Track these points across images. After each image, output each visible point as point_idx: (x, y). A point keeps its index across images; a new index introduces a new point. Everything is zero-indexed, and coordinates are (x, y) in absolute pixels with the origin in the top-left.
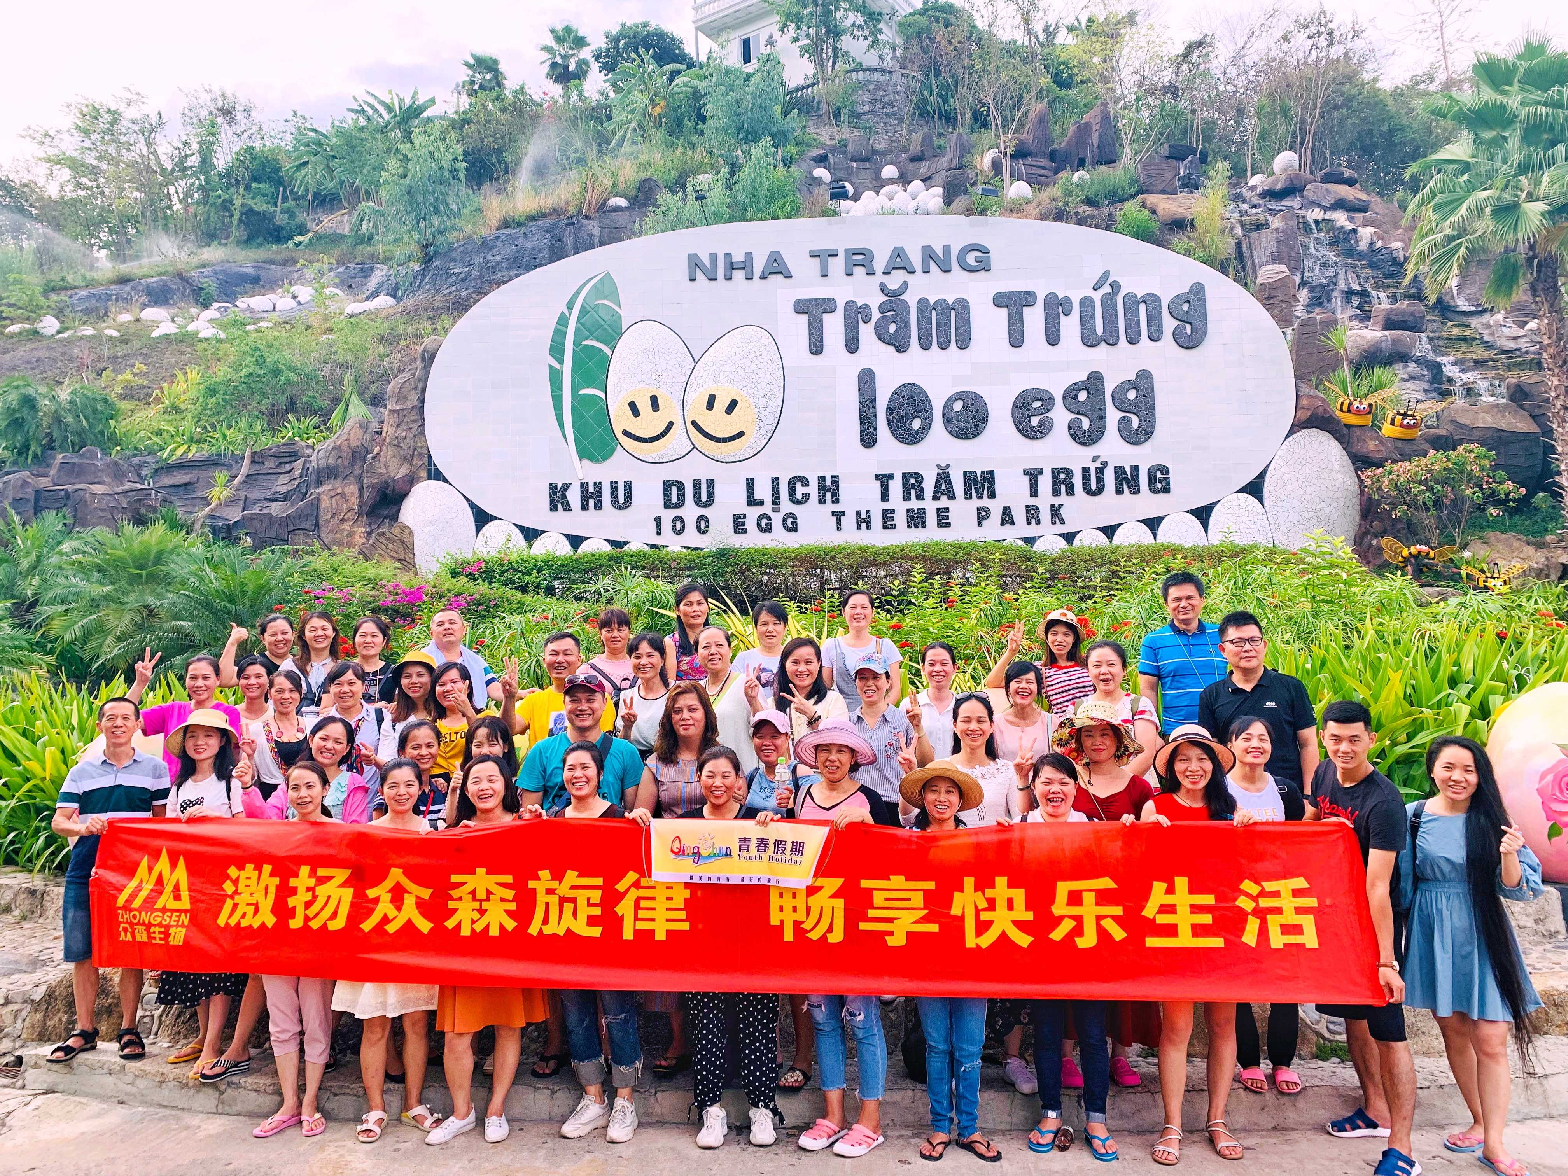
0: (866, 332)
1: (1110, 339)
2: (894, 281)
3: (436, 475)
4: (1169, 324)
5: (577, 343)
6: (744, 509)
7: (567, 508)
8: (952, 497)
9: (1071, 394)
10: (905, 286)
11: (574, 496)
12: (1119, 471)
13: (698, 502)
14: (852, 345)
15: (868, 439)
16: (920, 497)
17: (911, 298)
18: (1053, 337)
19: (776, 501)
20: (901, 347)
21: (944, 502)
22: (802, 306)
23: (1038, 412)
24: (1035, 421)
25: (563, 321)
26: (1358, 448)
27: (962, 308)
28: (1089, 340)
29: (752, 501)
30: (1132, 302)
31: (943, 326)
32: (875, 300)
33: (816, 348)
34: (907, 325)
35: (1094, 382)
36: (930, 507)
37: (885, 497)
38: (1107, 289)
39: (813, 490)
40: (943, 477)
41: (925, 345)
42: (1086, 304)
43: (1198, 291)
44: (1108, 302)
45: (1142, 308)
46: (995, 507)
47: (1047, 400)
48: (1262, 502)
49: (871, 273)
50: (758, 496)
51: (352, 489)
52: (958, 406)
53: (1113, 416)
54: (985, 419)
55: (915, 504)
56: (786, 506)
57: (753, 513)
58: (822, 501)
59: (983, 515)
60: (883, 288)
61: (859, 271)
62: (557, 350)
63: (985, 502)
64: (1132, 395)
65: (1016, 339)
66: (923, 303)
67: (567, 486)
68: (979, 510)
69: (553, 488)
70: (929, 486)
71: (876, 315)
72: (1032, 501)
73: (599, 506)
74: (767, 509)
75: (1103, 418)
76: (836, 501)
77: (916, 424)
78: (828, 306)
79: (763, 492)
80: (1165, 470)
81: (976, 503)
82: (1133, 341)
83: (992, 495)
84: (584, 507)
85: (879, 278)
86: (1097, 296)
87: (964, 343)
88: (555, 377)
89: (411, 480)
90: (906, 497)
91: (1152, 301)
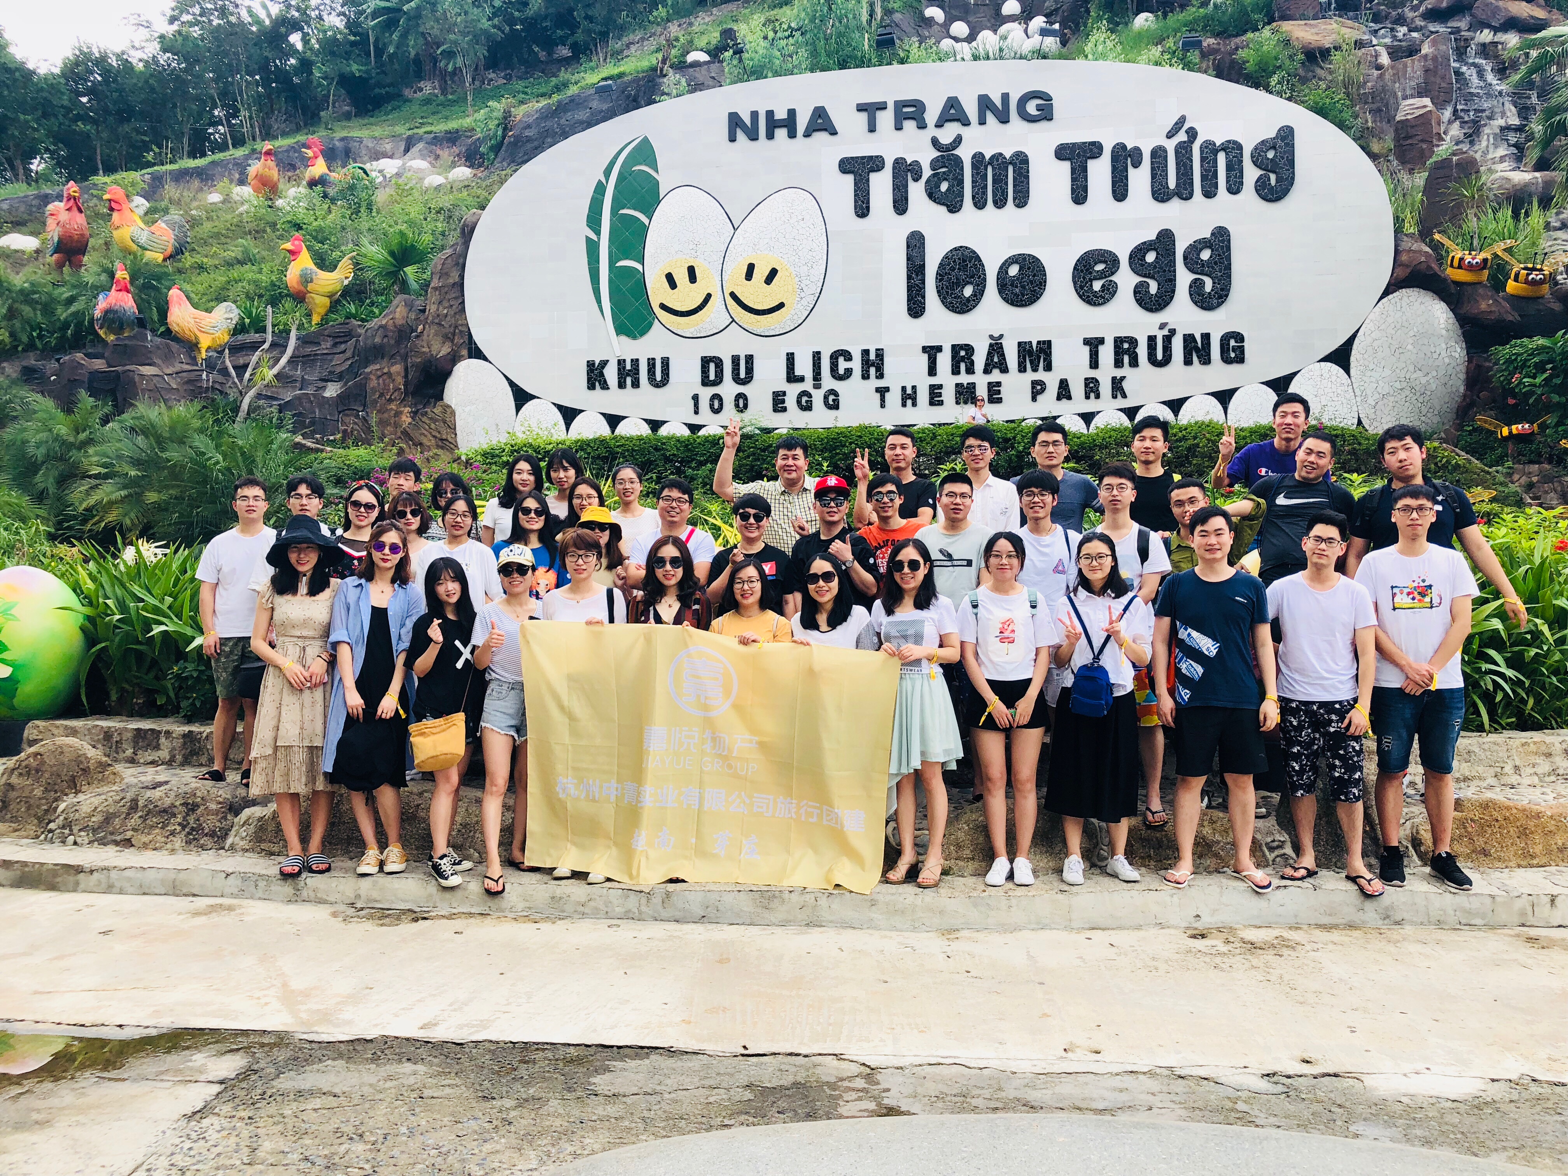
0: (916, 191)
1: (1184, 192)
2: (946, 135)
3: (477, 353)
4: (1251, 174)
5: (614, 211)
6: (783, 386)
7: (605, 386)
8: (1005, 370)
9: (1137, 255)
10: (958, 140)
11: (611, 374)
12: (1189, 339)
13: (737, 379)
14: (901, 205)
15: (916, 308)
16: (970, 371)
17: (965, 153)
18: (1120, 191)
19: (817, 376)
20: (954, 207)
21: (996, 376)
22: (847, 166)
23: (1101, 275)
24: (1097, 286)
25: (600, 189)
26: (1467, 309)
27: (1021, 161)
28: (1161, 194)
29: (792, 377)
30: (1210, 150)
31: (1000, 181)
32: (925, 156)
33: (862, 209)
34: (961, 182)
35: (1165, 239)
36: (981, 381)
37: (932, 371)
38: (1182, 137)
39: (856, 365)
40: (996, 348)
41: (979, 204)
42: (1158, 154)
43: (1286, 135)
44: (1183, 151)
45: (1221, 158)
46: (1052, 381)
47: (1111, 261)
48: (1347, 371)
49: (922, 126)
50: (798, 372)
51: (397, 368)
52: (1014, 270)
53: (1184, 278)
54: (1042, 284)
55: (964, 379)
56: (828, 382)
57: (793, 391)
58: (865, 376)
59: (1038, 389)
60: (935, 142)
61: (910, 126)
62: (594, 221)
63: (1041, 375)
64: (1206, 255)
65: (1079, 195)
66: (978, 160)
67: (604, 363)
68: (1034, 383)
69: (590, 365)
70: (980, 359)
71: (927, 173)
72: (1092, 373)
73: (636, 384)
74: (808, 385)
75: (1172, 281)
76: (880, 376)
77: (968, 291)
78: (875, 163)
79: (804, 367)
80: (1239, 337)
81: (1030, 376)
82: (1210, 193)
83: (1048, 368)
84: (622, 385)
85: (931, 131)
86: (1170, 146)
87: (1022, 200)
88: (592, 248)
89: (454, 359)
90: (956, 371)
91: (1233, 148)
